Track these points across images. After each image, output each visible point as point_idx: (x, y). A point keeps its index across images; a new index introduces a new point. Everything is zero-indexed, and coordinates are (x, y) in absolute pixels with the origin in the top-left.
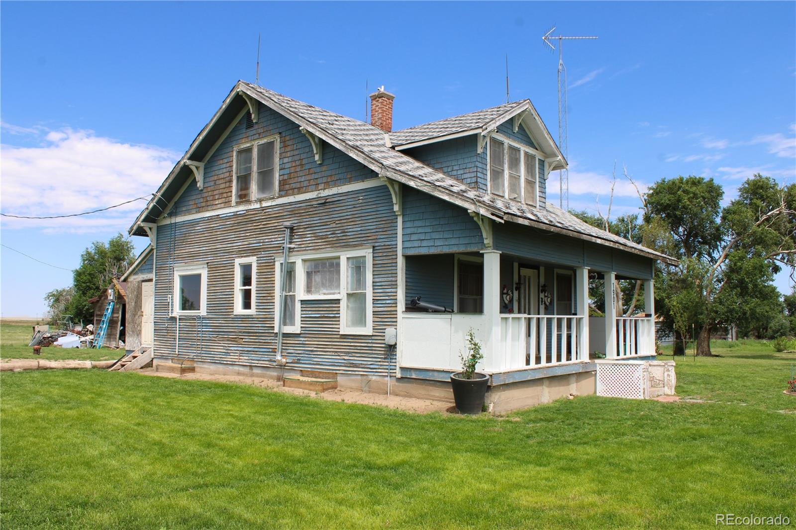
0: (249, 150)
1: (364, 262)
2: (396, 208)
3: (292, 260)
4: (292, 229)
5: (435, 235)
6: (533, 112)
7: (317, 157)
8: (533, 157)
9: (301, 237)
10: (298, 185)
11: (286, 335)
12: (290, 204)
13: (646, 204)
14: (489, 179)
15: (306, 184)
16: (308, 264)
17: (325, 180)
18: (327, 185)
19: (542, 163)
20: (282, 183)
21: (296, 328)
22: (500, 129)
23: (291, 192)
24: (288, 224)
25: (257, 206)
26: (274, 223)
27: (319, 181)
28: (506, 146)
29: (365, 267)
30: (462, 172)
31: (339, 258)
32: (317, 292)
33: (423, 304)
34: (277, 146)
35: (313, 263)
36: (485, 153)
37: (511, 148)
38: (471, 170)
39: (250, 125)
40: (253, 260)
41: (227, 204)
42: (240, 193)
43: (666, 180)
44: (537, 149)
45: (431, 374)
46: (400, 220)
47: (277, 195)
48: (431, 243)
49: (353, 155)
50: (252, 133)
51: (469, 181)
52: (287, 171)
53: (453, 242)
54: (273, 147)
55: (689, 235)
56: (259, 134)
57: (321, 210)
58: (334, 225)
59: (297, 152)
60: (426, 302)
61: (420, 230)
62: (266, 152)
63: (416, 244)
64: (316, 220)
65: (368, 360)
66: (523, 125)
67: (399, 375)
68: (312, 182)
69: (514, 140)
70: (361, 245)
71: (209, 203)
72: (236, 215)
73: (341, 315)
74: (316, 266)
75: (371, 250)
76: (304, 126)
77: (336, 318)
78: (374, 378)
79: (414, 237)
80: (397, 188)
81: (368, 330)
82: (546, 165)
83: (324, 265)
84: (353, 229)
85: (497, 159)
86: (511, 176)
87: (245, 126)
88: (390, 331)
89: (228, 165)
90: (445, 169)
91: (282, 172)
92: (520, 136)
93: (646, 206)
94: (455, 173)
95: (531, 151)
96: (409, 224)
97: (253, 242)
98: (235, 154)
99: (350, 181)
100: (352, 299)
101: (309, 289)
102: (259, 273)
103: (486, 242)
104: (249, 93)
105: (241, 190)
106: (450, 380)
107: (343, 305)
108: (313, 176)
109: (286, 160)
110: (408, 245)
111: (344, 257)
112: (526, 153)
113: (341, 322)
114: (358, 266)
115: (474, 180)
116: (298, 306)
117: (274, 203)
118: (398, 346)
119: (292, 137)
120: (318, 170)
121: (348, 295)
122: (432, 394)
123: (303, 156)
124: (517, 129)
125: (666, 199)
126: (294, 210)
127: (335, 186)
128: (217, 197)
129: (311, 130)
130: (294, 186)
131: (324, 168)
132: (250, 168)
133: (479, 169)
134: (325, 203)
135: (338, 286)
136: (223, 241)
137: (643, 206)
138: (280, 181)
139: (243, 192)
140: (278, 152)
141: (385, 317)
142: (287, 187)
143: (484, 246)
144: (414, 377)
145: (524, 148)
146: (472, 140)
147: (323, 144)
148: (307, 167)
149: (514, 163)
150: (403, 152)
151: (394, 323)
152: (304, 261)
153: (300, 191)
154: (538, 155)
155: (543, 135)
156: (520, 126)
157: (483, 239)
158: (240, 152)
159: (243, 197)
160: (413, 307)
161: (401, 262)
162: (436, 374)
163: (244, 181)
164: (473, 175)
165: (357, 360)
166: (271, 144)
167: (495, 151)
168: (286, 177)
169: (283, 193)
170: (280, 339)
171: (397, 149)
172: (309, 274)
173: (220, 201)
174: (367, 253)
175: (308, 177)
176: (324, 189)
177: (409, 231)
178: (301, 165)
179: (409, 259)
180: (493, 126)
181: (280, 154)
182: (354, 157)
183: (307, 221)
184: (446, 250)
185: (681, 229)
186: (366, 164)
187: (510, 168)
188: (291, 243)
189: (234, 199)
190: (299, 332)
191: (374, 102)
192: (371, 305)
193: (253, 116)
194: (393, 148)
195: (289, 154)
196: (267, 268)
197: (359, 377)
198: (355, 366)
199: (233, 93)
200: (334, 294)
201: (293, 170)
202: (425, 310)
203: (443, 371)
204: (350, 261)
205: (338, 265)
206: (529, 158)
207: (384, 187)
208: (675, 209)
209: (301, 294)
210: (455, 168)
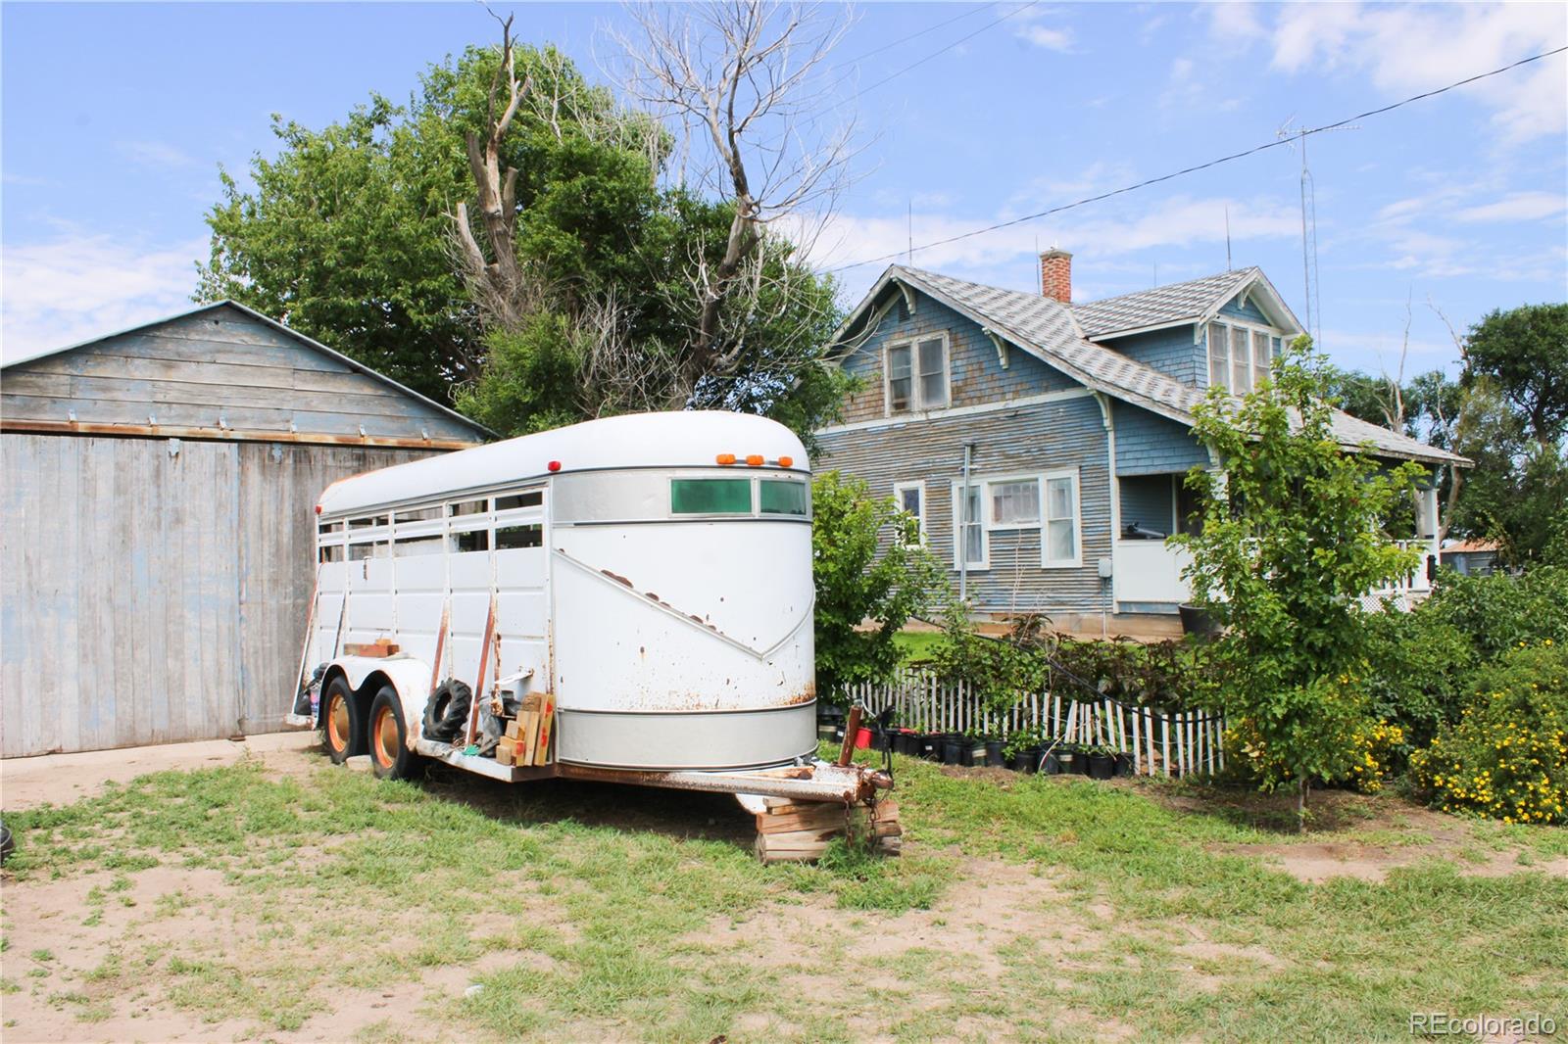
0: (906, 348)
1: (1069, 485)
2: (1107, 423)
3: (974, 483)
4: (973, 447)
5: (1154, 454)
6: (1263, 282)
7: (1002, 361)
8: (1265, 336)
9: (985, 456)
10: (978, 394)
11: (970, 573)
12: (968, 416)
13: (1466, 354)
14: (1209, 375)
15: (988, 392)
16: (995, 487)
17: (1013, 388)
18: (1017, 394)
19: (1277, 342)
20: (957, 392)
21: (984, 564)
22: (1222, 311)
23: (967, 401)
24: (968, 440)
25: (922, 418)
26: (946, 439)
27: (1006, 389)
28: (1229, 329)
29: (1070, 491)
30: (1175, 368)
31: (1036, 480)
32: (1010, 520)
33: (1141, 530)
34: (946, 344)
35: (1002, 486)
36: (1203, 343)
37: (1236, 330)
38: (1188, 365)
39: (905, 316)
40: (920, 485)
41: (878, 414)
42: (895, 401)
43: (1501, 312)
44: (1269, 325)
45: (1154, 607)
46: (1111, 435)
47: (950, 405)
48: (1148, 462)
49: (1053, 363)
50: (909, 327)
51: (1184, 378)
52: (962, 376)
53: (1176, 460)
54: (940, 346)
55: (1542, 403)
56: (920, 329)
57: (1011, 423)
58: (1029, 442)
59: (974, 354)
60: (1146, 528)
61: (1135, 448)
62: (930, 353)
63: (1132, 463)
64: (1004, 436)
65: (1077, 596)
66: (1252, 298)
67: (1116, 610)
68: (996, 391)
69: (1240, 320)
70: (1064, 465)
71: (850, 414)
72: (891, 429)
73: (1042, 546)
74: (1007, 489)
75: (1078, 471)
76: (987, 327)
77: (1037, 550)
78: (1086, 616)
79: (1129, 456)
80: (1107, 400)
81: (1077, 562)
82: (1283, 344)
83: (1016, 488)
84: (1054, 446)
85: (1218, 346)
86: (1237, 366)
87: (897, 317)
88: (1103, 562)
89: (876, 366)
90: (1154, 364)
91: (955, 377)
92: (1247, 312)
93: (1465, 358)
94: (1166, 369)
95: (1262, 329)
96: (1122, 441)
97: (919, 462)
98: (885, 351)
99: (1046, 390)
100: (1054, 527)
101: (998, 517)
102: (930, 500)
103: (1212, 460)
104: (907, 281)
105: (897, 397)
106: (1177, 612)
107: (1044, 535)
108: (997, 384)
109: (959, 363)
110: (1122, 464)
111: (1043, 478)
112: (1256, 334)
113: (1042, 555)
114: (1062, 491)
115: (1191, 378)
116: (985, 537)
117: (945, 415)
118: (1114, 578)
119: (966, 334)
120: (1003, 375)
121: (1051, 522)
122: (1155, 628)
123: (982, 359)
124: (1243, 305)
125: (1500, 346)
126: (975, 424)
127: (1027, 395)
128: (862, 406)
129: (996, 330)
130: (972, 394)
131: (1012, 374)
132: (909, 371)
133: (1197, 365)
134: (1015, 415)
135: (1037, 511)
136: (873, 462)
137: (1459, 359)
138: (953, 389)
139: (900, 400)
140: (948, 352)
141: (1097, 545)
142: (963, 395)
143: (1211, 465)
144: (1134, 611)
145: (1252, 327)
146: (1188, 330)
147: (1009, 347)
148: (989, 372)
149: (1240, 346)
150: (1101, 343)
151: (1109, 553)
152: (991, 484)
153: (980, 400)
154: (1271, 332)
155: (1278, 308)
156: (1248, 301)
157: (1209, 458)
158: (892, 350)
159: (901, 407)
160: (1130, 534)
161: (1114, 485)
162: (1160, 606)
163: (901, 388)
164: (1189, 371)
165: (1064, 597)
166: (937, 343)
167: (1215, 337)
168: (960, 383)
169: (957, 403)
170: (964, 577)
171: (1091, 339)
172: (997, 500)
173: (867, 411)
174: (1072, 474)
175: (992, 384)
176: (1014, 399)
177: (1122, 449)
178: (981, 369)
179: (1124, 481)
180: (1213, 311)
181: (951, 355)
182: (1055, 365)
183: (991, 437)
184: (1167, 470)
185: (1528, 394)
186: (1070, 374)
187: (1236, 356)
188: (972, 463)
189: (887, 408)
190: (987, 568)
191: (1046, 264)
192: (1080, 533)
193: (910, 306)
194: (1087, 338)
195: (962, 355)
196: (942, 494)
197: (1068, 617)
198: (1062, 603)
199: (884, 280)
200: (1030, 522)
201: (969, 375)
202: (1142, 537)
203: (1168, 603)
204: (1051, 483)
205: (1036, 488)
206: (1260, 338)
207: (1091, 398)
208: (1515, 361)
209: (987, 522)
210: (1167, 362)
